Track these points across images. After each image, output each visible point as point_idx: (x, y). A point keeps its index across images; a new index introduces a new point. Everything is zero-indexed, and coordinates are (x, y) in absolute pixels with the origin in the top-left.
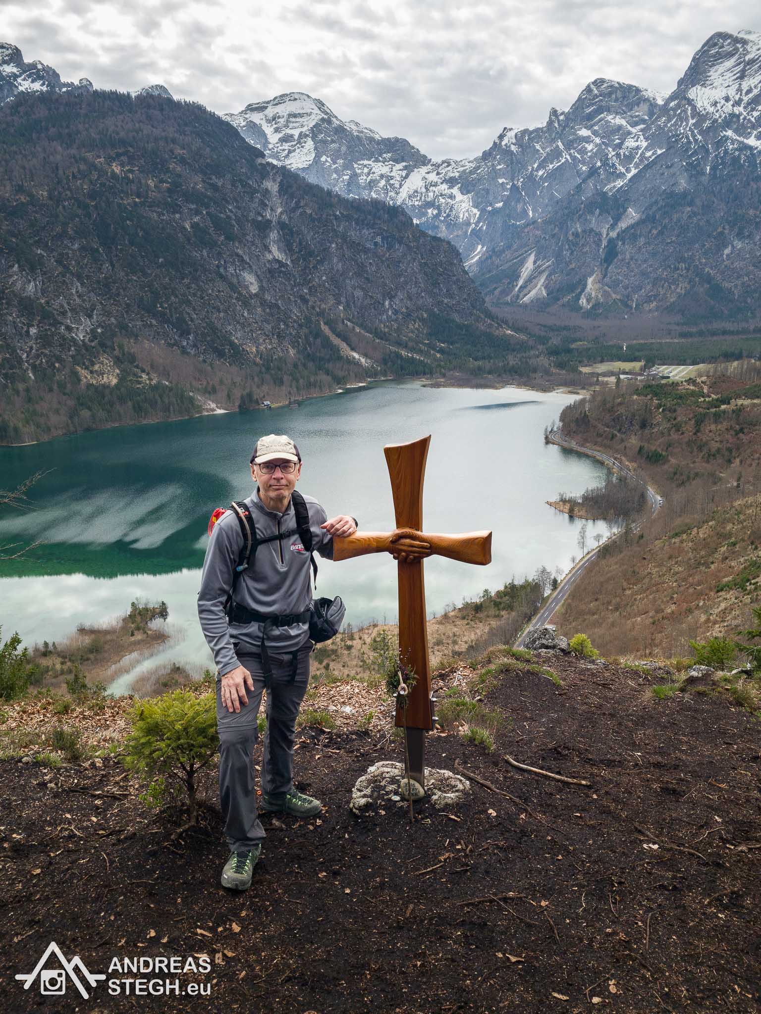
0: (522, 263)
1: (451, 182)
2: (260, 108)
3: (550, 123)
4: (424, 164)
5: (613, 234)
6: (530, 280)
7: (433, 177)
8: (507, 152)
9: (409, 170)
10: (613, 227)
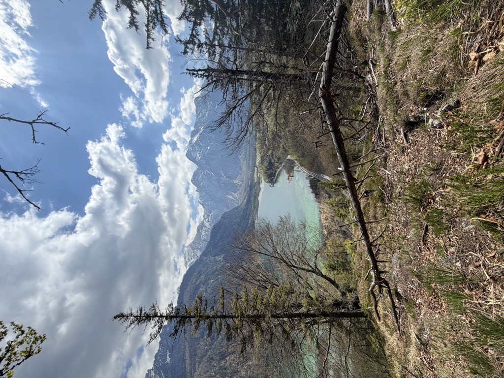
0: (229, 198)
1: (208, 215)
2: (186, 263)
3: (198, 192)
4: (204, 222)
5: (225, 177)
6: (233, 197)
7: (207, 220)
8: (203, 202)
9: (205, 226)
10: (223, 177)
